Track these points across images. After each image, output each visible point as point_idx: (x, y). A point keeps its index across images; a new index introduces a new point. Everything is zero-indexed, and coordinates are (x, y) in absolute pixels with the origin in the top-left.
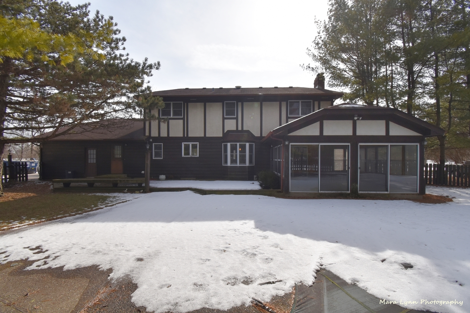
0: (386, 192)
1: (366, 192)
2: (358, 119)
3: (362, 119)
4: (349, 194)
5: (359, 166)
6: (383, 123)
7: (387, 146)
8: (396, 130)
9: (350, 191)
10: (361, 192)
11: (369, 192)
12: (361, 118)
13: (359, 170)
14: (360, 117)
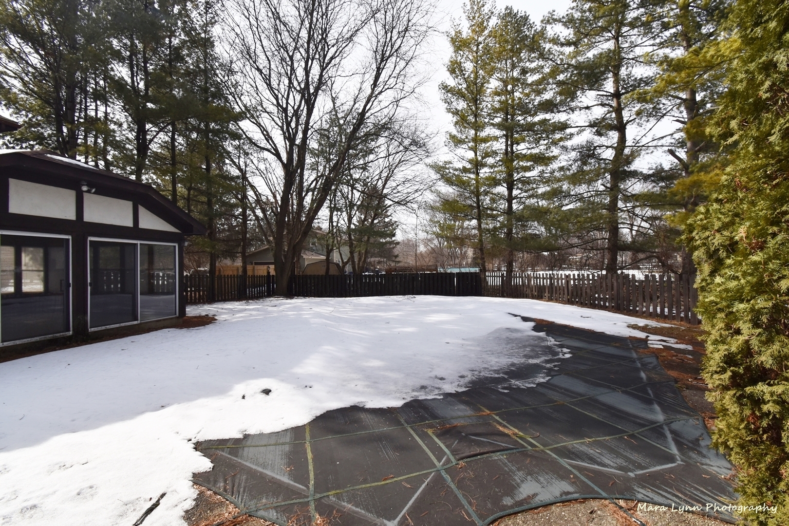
0: (135, 322)
1: (104, 328)
2: (89, 191)
3: (94, 193)
4: (70, 337)
5: (89, 281)
6: (128, 206)
7: (136, 244)
8: (149, 221)
9: (73, 330)
10: (93, 329)
11: (108, 327)
12: (94, 190)
13: (89, 288)
14: (93, 188)
